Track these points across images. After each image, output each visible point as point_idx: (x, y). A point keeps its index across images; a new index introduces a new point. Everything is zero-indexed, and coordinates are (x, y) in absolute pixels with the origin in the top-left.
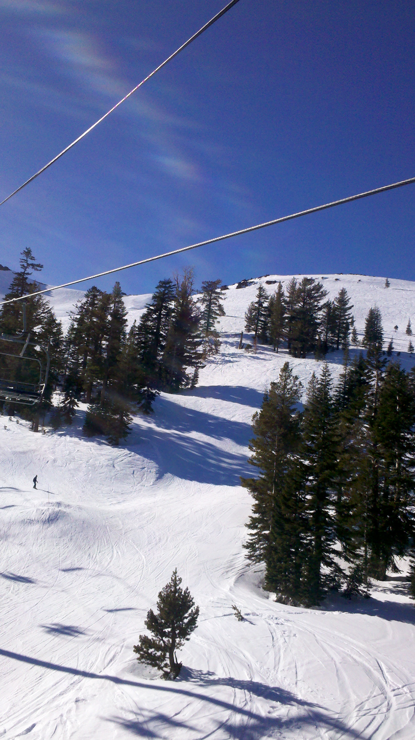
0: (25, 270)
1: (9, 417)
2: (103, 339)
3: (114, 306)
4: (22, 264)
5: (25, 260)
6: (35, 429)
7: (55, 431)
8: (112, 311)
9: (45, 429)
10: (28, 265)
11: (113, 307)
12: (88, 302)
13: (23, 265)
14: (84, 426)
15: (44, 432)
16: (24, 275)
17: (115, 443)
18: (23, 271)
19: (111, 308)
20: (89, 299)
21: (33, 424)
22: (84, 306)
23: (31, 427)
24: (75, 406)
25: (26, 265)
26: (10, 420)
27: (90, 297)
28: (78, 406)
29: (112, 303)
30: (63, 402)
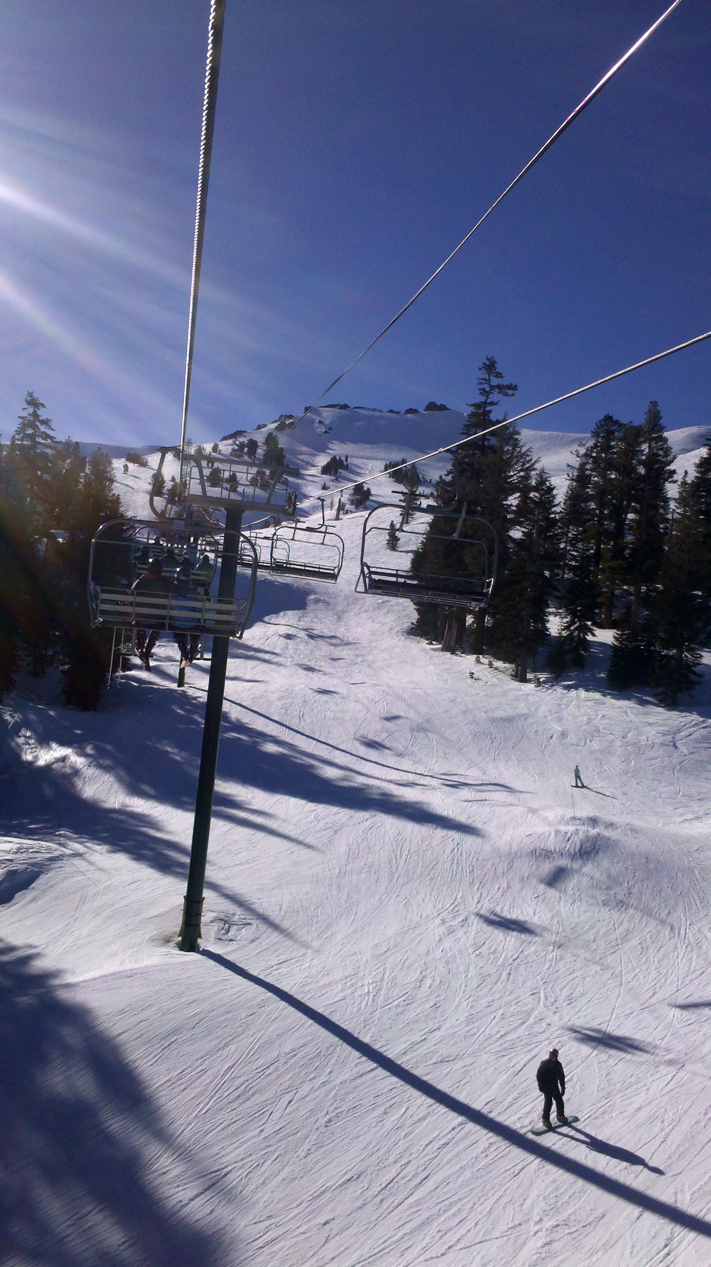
0: (487, 397)
1: (475, 656)
2: (630, 511)
3: (650, 447)
4: (481, 387)
5: (486, 380)
6: (521, 677)
7: (556, 679)
8: (644, 458)
9: (540, 676)
10: (492, 387)
11: (647, 450)
12: (598, 444)
13: (484, 389)
14: (610, 671)
15: (539, 683)
16: (485, 407)
17: (670, 702)
18: (483, 399)
19: (643, 451)
20: (600, 440)
21: (517, 668)
22: (592, 452)
23: (514, 673)
24: (589, 634)
25: (488, 389)
26: (478, 661)
27: (601, 435)
28: (594, 635)
29: (644, 442)
30: (567, 628)
